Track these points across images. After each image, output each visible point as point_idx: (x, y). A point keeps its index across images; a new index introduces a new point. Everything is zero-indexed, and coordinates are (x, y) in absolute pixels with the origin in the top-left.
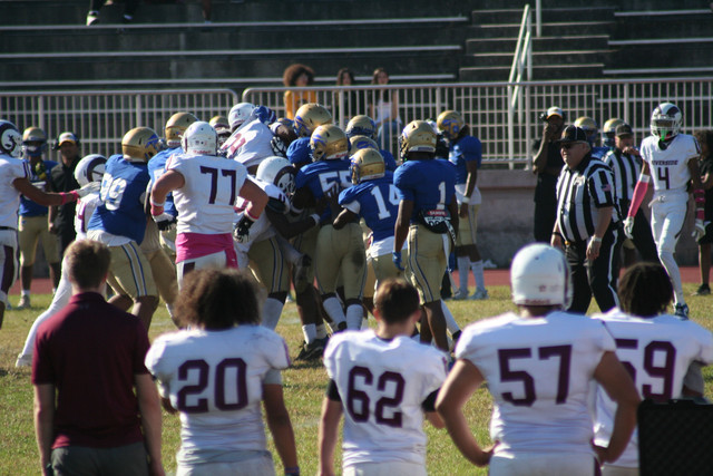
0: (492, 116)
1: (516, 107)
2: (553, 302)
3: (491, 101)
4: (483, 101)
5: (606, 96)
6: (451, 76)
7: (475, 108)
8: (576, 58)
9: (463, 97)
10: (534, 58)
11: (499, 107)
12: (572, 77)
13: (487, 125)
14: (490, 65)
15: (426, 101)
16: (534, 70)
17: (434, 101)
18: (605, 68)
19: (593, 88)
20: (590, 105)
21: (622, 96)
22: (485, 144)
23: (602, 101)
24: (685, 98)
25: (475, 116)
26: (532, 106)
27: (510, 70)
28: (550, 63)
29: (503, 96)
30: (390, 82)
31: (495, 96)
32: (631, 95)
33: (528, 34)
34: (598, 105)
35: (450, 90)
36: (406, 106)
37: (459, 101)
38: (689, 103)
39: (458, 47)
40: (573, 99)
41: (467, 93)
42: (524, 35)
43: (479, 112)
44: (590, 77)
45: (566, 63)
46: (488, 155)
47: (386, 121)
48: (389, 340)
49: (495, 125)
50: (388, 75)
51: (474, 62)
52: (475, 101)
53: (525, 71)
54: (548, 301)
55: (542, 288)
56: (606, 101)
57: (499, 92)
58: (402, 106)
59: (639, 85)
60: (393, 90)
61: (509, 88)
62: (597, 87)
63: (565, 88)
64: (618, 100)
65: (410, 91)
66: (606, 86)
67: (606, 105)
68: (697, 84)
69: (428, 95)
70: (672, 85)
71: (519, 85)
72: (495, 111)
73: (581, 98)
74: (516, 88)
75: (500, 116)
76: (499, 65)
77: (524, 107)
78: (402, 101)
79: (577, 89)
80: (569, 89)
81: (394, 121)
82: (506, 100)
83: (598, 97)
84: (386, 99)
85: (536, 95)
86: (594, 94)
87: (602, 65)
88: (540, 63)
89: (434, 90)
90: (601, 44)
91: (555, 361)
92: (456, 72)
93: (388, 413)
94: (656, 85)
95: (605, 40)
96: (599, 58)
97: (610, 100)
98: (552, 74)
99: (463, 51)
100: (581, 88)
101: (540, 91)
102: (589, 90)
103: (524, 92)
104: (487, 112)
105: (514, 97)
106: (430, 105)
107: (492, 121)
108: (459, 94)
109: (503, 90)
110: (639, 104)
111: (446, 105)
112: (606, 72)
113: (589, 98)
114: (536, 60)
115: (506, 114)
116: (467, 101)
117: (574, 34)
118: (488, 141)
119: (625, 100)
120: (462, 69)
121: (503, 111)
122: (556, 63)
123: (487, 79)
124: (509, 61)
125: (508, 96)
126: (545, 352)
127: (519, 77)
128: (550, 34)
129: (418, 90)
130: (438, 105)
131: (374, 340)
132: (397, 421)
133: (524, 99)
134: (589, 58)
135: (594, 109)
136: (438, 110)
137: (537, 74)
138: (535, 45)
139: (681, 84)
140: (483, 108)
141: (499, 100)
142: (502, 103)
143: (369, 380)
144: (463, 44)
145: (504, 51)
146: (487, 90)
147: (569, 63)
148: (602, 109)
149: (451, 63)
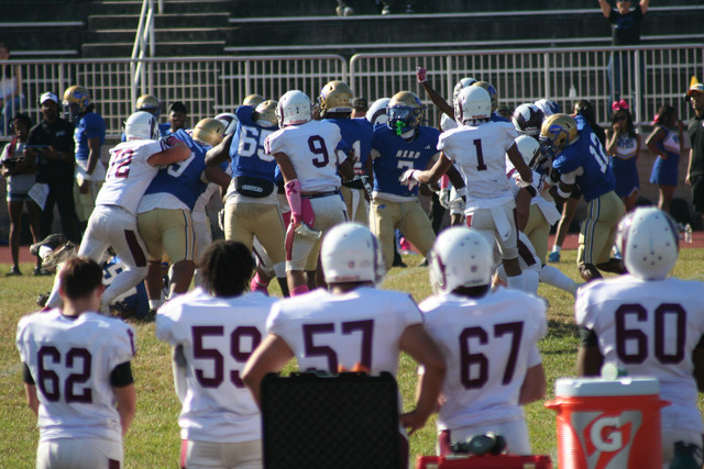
0: (115, 91)
1: (139, 83)
2: (363, 278)
3: (114, 76)
4: (106, 77)
5: (227, 73)
6: (73, 52)
7: (98, 84)
8: (197, 35)
9: (86, 73)
10: (156, 34)
11: (122, 83)
12: (194, 54)
13: (111, 101)
14: (112, 41)
15: (49, 76)
16: (157, 47)
17: (57, 76)
18: (227, 45)
19: (215, 65)
20: (212, 81)
21: (243, 73)
22: (108, 119)
23: (223, 77)
24: (304, 75)
25: (98, 92)
26: (155, 83)
27: (132, 47)
28: (172, 40)
29: (126, 72)
30: (11, 57)
31: (118, 72)
32: (252, 72)
33: (150, 11)
34: (220, 81)
35: (73, 66)
36: (28, 81)
37: (82, 77)
38: (308, 80)
39: (80, 23)
40: (195, 75)
41: (90, 69)
42: (147, 12)
43: (102, 88)
44: (212, 54)
45: (187, 39)
46: (111, 131)
47: (9, 98)
48: (74, 317)
49: (119, 101)
50: (9, 49)
51: (96, 38)
52: (98, 77)
53: (148, 47)
54: (358, 277)
55: (352, 264)
56: (228, 77)
57: (122, 68)
58: (24, 81)
59: (260, 63)
60: (15, 66)
61: (132, 64)
62: (219, 64)
63: (187, 65)
64: (239, 77)
65: (32, 66)
66: (227, 63)
67: (227, 81)
68: (316, 61)
69: (51, 71)
70: (292, 62)
71: (142, 61)
72: (118, 87)
73: (203, 74)
74: (139, 64)
75: (123, 91)
76: (122, 41)
77: (147, 83)
78: (24, 77)
79: (199, 65)
80: (191, 65)
81: (17, 96)
82: (129, 75)
83: (220, 73)
84: (8, 76)
85: (159, 71)
86: (215, 70)
87: (223, 42)
88: (162, 40)
89: (56, 66)
90: (222, 21)
91: (357, 335)
92: (79, 48)
93: (78, 389)
94: (276, 62)
95: (226, 17)
96: (220, 35)
97: (231, 77)
98: (174, 51)
99: (86, 27)
100: (203, 64)
101: (163, 67)
102: (211, 67)
103: (147, 69)
104: (110, 87)
105: (137, 73)
106: (53, 80)
107: (115, 97)
108: (82, 69)
109: (126, 66)
110: (260, 80)
111: (69, 80)
112: (227, 49)
113: (211, 74)
114: (158, 36)
115: (129, 90)
116: (90, 77)
117: (196, 12)
118: (111, 117)
119: (247, 77)
120: (84, 45)
121: (126, 87)
122: (178, 40)
123: (110, 56)
124: (132, 37)
125: (132, 72)
126: (348, 327)
127: (142, 53)
128: (172, 12)
129: (40, 66)
130: (61, 80)
131: (59, 319)
132: (87, 397)
133: (147, 75)
134: (210, 36)
135: (216, 85)
136: (61, 87)
137: (159, 51)
138: (158, 22)
139: (300, 62)
140: (106, 83)
141: (122, 77)
142: (126, 79)
143: (57, 359)
144: (85, 20)
145: (126, 28)
146: (110, 66)
147: (191, 40)
148: (223, 85)
149: (73, 40)
